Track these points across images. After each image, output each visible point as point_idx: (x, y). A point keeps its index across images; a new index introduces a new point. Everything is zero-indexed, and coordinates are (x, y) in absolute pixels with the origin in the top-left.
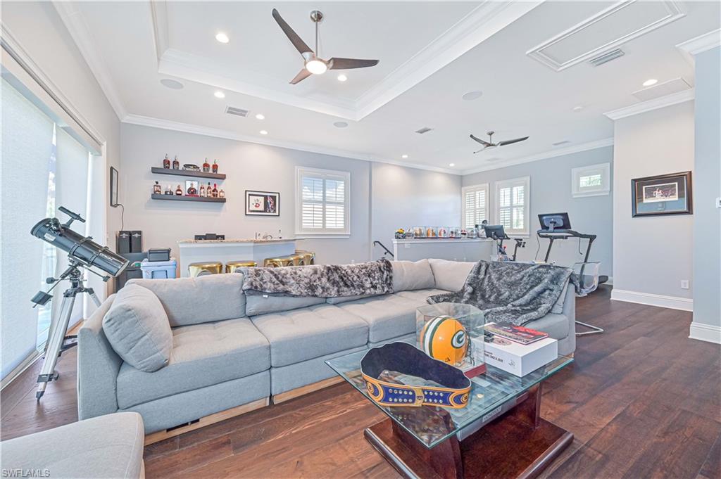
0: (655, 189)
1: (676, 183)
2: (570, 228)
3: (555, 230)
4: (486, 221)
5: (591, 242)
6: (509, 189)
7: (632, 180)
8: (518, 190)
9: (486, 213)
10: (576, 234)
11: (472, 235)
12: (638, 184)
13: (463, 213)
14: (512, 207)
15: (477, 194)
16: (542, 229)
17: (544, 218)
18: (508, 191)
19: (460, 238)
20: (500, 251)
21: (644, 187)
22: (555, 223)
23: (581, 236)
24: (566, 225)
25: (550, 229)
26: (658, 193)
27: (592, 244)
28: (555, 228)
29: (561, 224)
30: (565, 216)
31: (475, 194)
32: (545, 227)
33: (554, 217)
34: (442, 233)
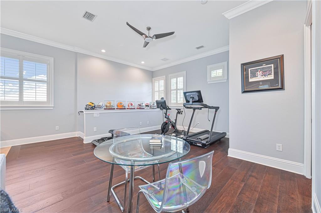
0: (257, 70)
1: (272, 65)
2: (203, 102)
3: (193, 103)
4: (163, 98)
5: (216, 111)
6: (176, 79)
7: (241, 64)
8: (181, 79)
9: (164, 93)
10: (206, 106)
11: (154, 106)
12: (245, 67)
13: (153, 94)
14: (177, 90)
15: (160, 82)
16: (187, 102)
17: (187, 94)
18: (175, 79)
19: (144, 108)
20: (166, 117)
21: (249, 69)
22: (193, 98)
23: (210, 107)
24: (200, 100)
25: (190, 103)
26: (259, 73)
27: (217, 113)
28: (193, 102)
29: (197, 99)
30: (199, 92)
31: (159, 82)
32: (187, 101)
33: (192, 93)
34: (130, 105)
